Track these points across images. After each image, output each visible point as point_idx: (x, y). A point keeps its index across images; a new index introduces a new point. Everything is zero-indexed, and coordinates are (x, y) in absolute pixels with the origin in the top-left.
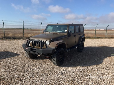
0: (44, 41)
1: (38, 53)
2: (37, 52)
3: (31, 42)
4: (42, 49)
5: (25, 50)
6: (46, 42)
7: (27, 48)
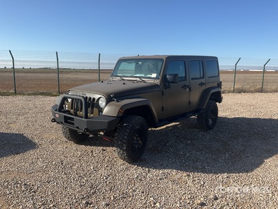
0: (94, 99)
1: (77, 128)
2: (75, 125)
3: (70, 100)
4: (86, 117)
5: (54, 120)
6: (100, 102)
7: (57, 116)
